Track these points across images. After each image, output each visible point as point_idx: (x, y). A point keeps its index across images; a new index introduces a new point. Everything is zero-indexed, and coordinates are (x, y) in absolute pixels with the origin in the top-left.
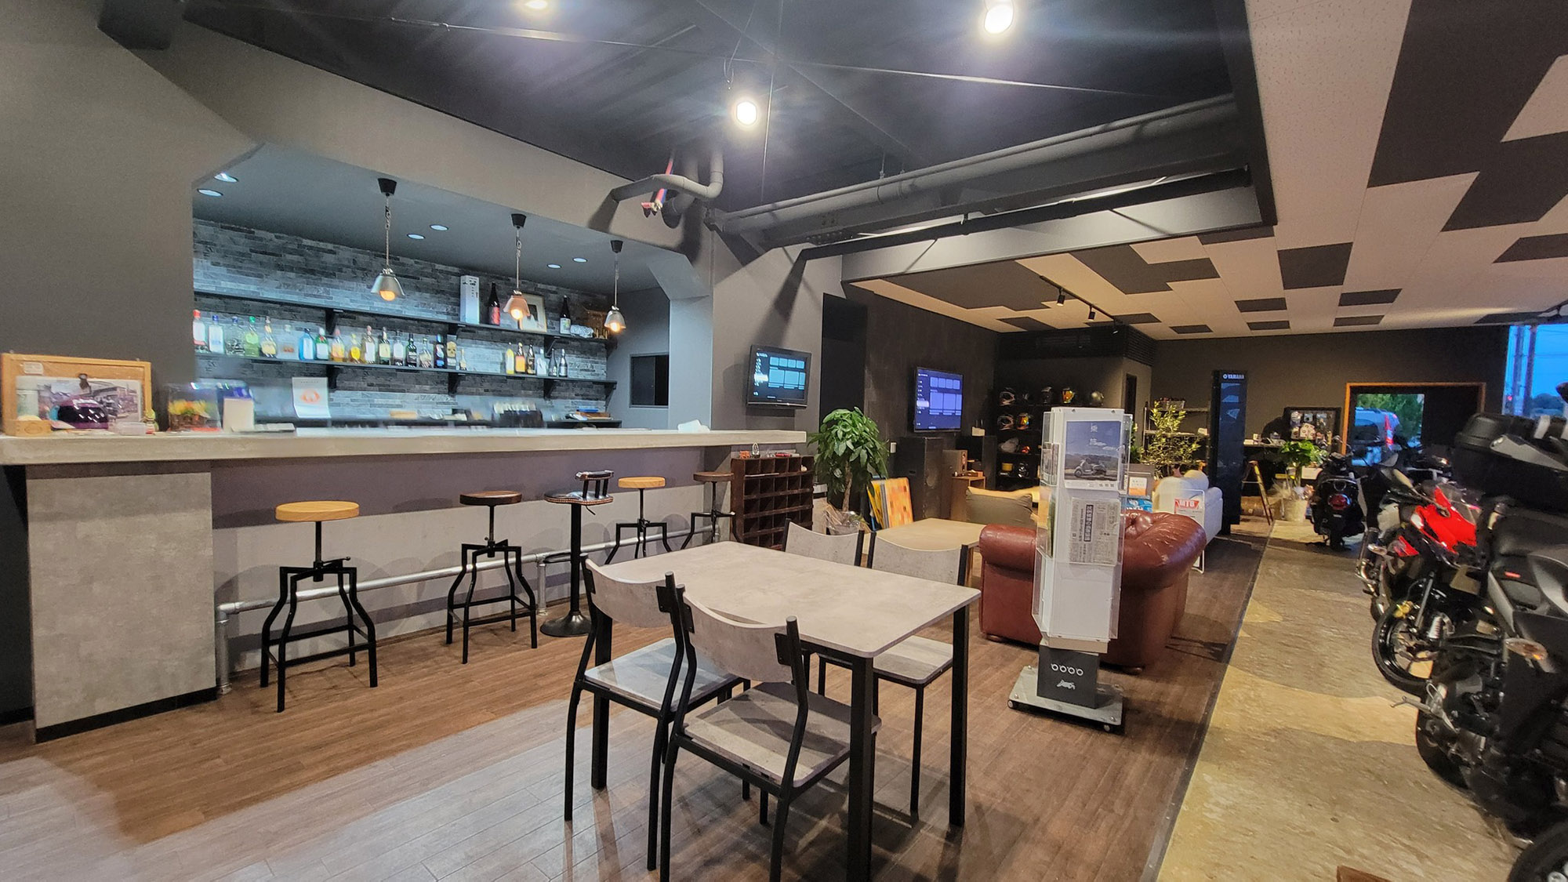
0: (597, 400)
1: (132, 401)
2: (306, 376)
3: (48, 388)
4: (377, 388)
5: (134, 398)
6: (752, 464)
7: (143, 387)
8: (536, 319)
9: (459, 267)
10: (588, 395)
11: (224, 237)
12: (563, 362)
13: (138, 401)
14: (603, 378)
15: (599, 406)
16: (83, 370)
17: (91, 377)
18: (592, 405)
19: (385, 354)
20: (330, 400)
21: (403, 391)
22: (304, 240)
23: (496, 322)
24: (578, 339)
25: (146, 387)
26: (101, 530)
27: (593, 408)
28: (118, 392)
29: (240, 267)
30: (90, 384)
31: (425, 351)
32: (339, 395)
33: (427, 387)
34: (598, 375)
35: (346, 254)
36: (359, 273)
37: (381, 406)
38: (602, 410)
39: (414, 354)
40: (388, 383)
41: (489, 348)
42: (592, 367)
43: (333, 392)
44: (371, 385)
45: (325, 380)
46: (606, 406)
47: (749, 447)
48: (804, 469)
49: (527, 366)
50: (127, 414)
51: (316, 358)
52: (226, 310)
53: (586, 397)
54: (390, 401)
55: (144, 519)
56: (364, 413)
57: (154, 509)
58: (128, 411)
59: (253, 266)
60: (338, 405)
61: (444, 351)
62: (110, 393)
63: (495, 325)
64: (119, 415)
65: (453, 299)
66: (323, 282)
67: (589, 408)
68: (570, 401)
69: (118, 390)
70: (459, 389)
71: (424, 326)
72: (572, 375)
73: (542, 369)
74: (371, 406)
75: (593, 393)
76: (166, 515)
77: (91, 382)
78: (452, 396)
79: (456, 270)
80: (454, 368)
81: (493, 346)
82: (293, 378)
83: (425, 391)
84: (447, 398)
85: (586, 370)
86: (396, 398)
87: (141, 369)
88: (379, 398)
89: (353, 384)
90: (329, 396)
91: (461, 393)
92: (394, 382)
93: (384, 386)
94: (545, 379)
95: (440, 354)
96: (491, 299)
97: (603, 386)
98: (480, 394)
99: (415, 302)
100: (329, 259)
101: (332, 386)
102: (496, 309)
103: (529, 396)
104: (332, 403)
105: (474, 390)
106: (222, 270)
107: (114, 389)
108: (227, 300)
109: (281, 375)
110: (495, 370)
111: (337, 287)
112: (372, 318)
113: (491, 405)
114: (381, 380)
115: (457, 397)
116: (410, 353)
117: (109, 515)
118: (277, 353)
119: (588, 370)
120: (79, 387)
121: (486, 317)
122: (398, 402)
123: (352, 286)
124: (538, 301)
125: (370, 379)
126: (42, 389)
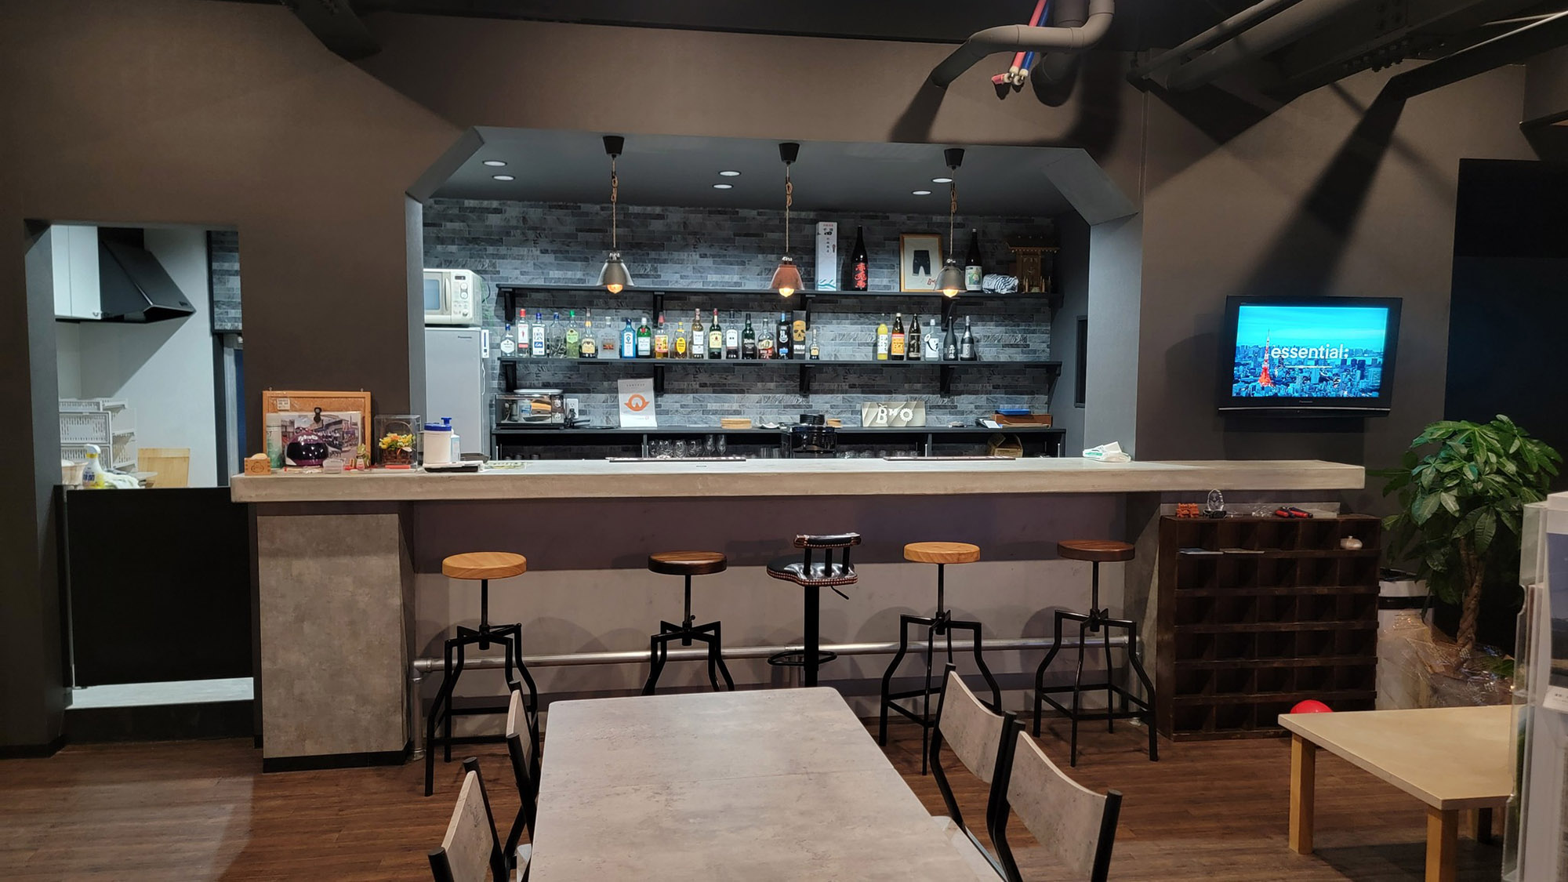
0: (1032, 393)
1: (354, 434)
2: (632, 377)
3: (292, 423)
4: (711, 389)
5: (356, 431)
6: (1207, 530)
7: (363, 418)
8: (927, 272)
9: (814, 211)
10: (1016, 387)
11: (552, 218)
12: (967, 335)
13: (359, 434)
14: (1044, 357)
15: (1038, 405)
16: (318, 403)
17: (325, 411)
18: (1022, 404)
19: (716, 344)
20: (657, 406)
21: (742, 392)
22: (630, 207)
23: (861, 284)
24: (994, 295)
25: (366, 420)
26: (309, 568)
27: (1025, 408)
28: (344, 425)
29: (567, 252)
30: (322, 418)
31: (765, 334)
32: (670, 400)
33: (772, 385)
34: (1035, 352)
35: (675, 216)
36: (691, 240)
37: (715, 412)
38: (1040, 410)
39: (751, 341)
40: (724, 381)
41: (855, 324)
42: (1025, 339)
43: (662, 396)
44: (703, 385)
45: (650, 382)
46: (1049, 403)
47: (1201, 496)
48: (1353, 544)
49: (910, 346)
50: (349, 448)
51: (637, 356)
52: (554, 304)
53: (1013, 390)
54: (726, 406)
55: (344, 560)
56: (696, 423)
57: (350, 551)
58: (351, 445)
59: (579, 248)
60: (667, 412)
61: (789, 333)
62: (337, 427)
63: (858, 289)
64: (343, 449)
65: (806, 258)
66: (650, 257)
67: (1017, 408)
68: (985, 396)
69: (343, 422)
70: (815, 385)
71: (768, 302)
72: (988, 354)
73: (932, 349)
74: (704, 412)
75: (1026, 383)
76: (361, 557)
77: (323, 416)
78: (804, 397)
79: (812, 215)
80: (802, 357)
81: (862, 320)
82: (619, 381)
83: (769, 391)
84: (798, 399)
85: (1012, 346)
86: (733, 401)
87: (363, 400)
88: (713, 402)
89: (684, 385)
90: (656, 401)
91: (816, 392)
92: (731, 380)
93: (719, 385)
94: (941, 365)
95: (784, 338)
96: (853, 252)
97: (1044, 370)
98: (842, 392)
99: (757, 270)
100: (657, 226)
101: (659, 390)
102: (861, 266)
103: (917, 392)
104: (659, 411)
105: (834, 386)
106: (549, 258)
107: (340, 422)
108: (555, 293)
109: (607, 378)
110: (863, 355)
111: (665, 262)
112: (705, 297)
113: (858, 407)
114: (716, 378)
115: (811, 397)
116: (746, 341)
117: (317, 554)
118: (596, 350)
119: (1017, 346)
120: (314, 422)
121: (847, 277)
122: (735, 406)
123: (682, 257)
124: (931, 244)
125: (704, 378)
126: (288, 424)
